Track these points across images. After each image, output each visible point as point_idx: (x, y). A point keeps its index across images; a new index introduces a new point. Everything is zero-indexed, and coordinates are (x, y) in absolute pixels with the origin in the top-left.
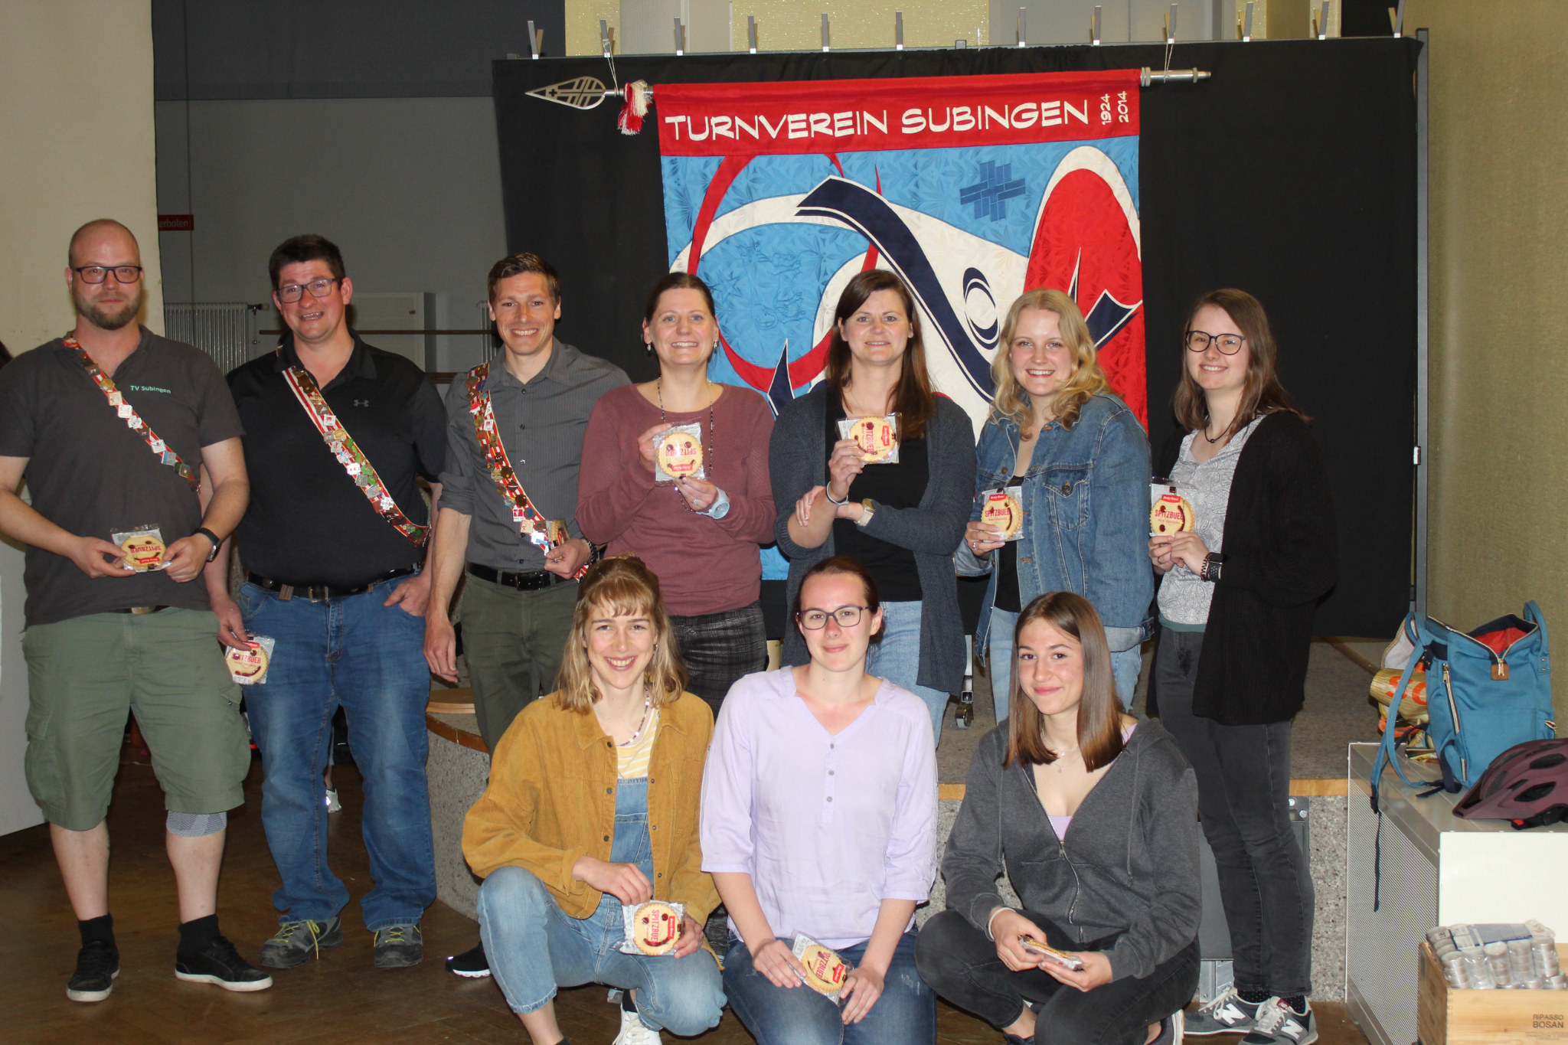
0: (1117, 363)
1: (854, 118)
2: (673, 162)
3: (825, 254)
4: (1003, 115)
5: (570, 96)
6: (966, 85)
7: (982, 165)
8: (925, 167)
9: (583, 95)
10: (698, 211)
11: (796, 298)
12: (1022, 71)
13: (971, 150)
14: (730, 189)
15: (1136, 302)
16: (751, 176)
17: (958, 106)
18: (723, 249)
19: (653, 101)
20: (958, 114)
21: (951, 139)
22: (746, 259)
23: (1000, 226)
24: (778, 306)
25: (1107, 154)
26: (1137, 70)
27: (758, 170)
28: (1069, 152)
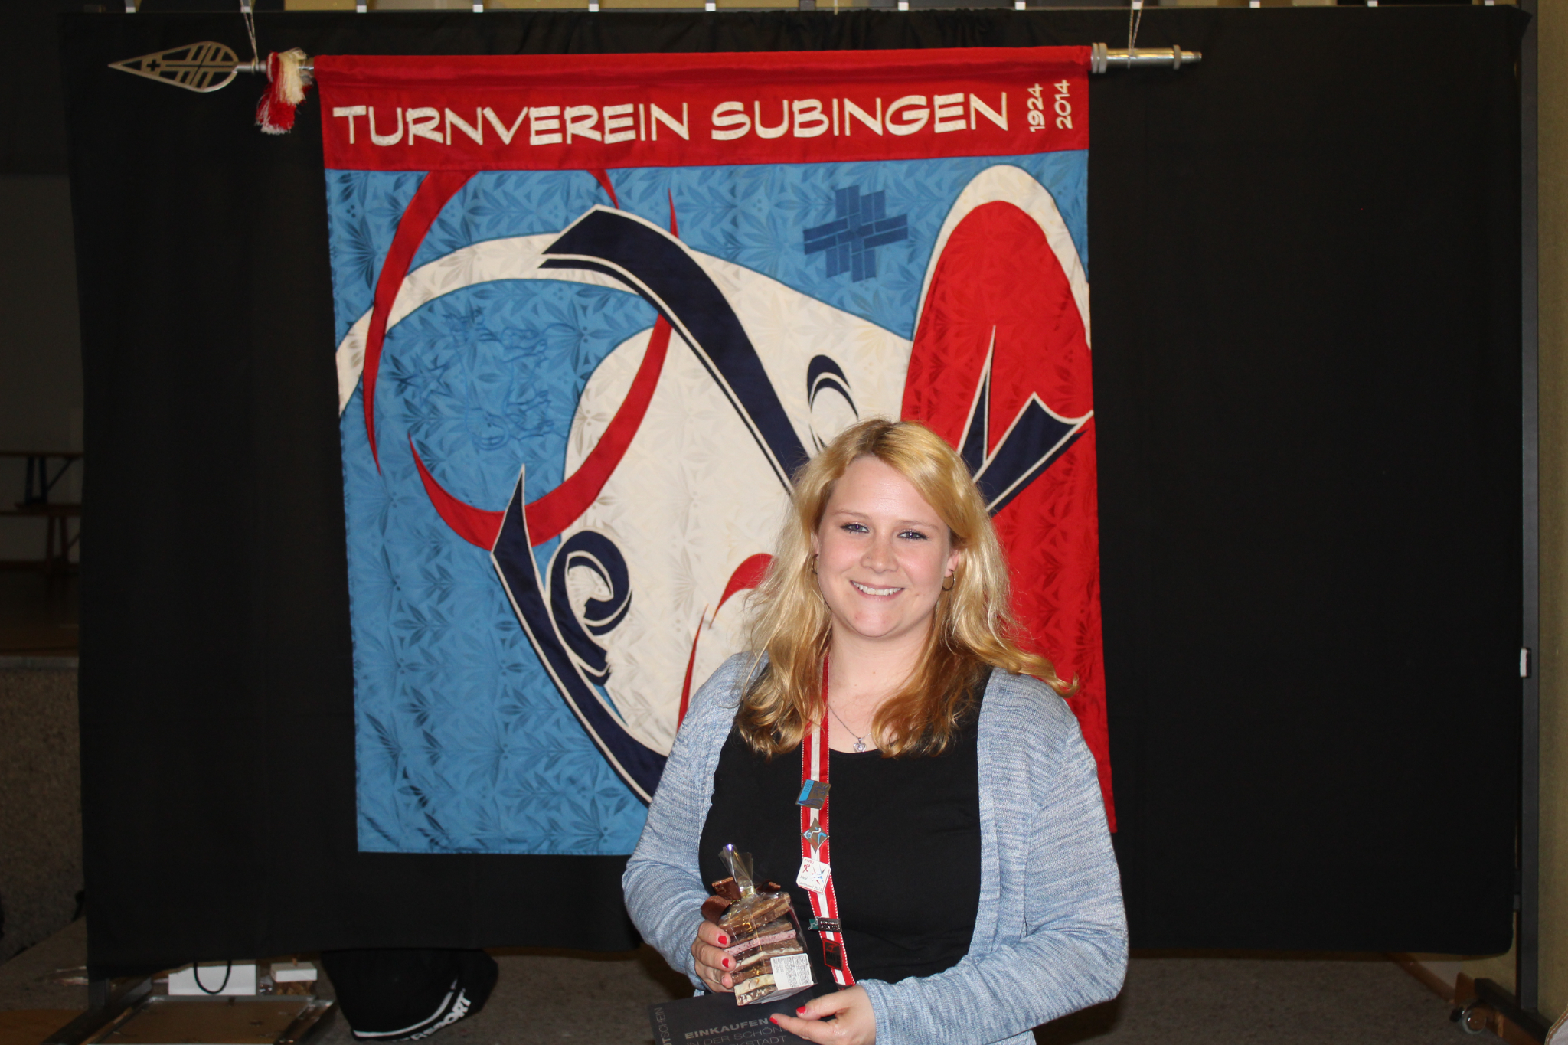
0: (1052, 511)
1: (635, 115)
2: (344, 179)
3: (585, 329)
4: (872, 114)
5: (181, 72)
7: (840, 193)
8: (747, 194)
9: (202, 70)
10: (384, 258)
11: (539, 399)
12: (903, 46)
13: (822, 169)
14: (435, 225)
15: (1083, 414)
16: (470, 203)
17: (800, 99)
18: (423, 321)
19: (314, 81)
20: (803, 111)
21: (790, 150)
22: (459, 336)
23: (867, 289)
24: (509, 411)
25: (1038, 177)
26: (1085, 48)
27: (481, 195)
28: (976, 173)
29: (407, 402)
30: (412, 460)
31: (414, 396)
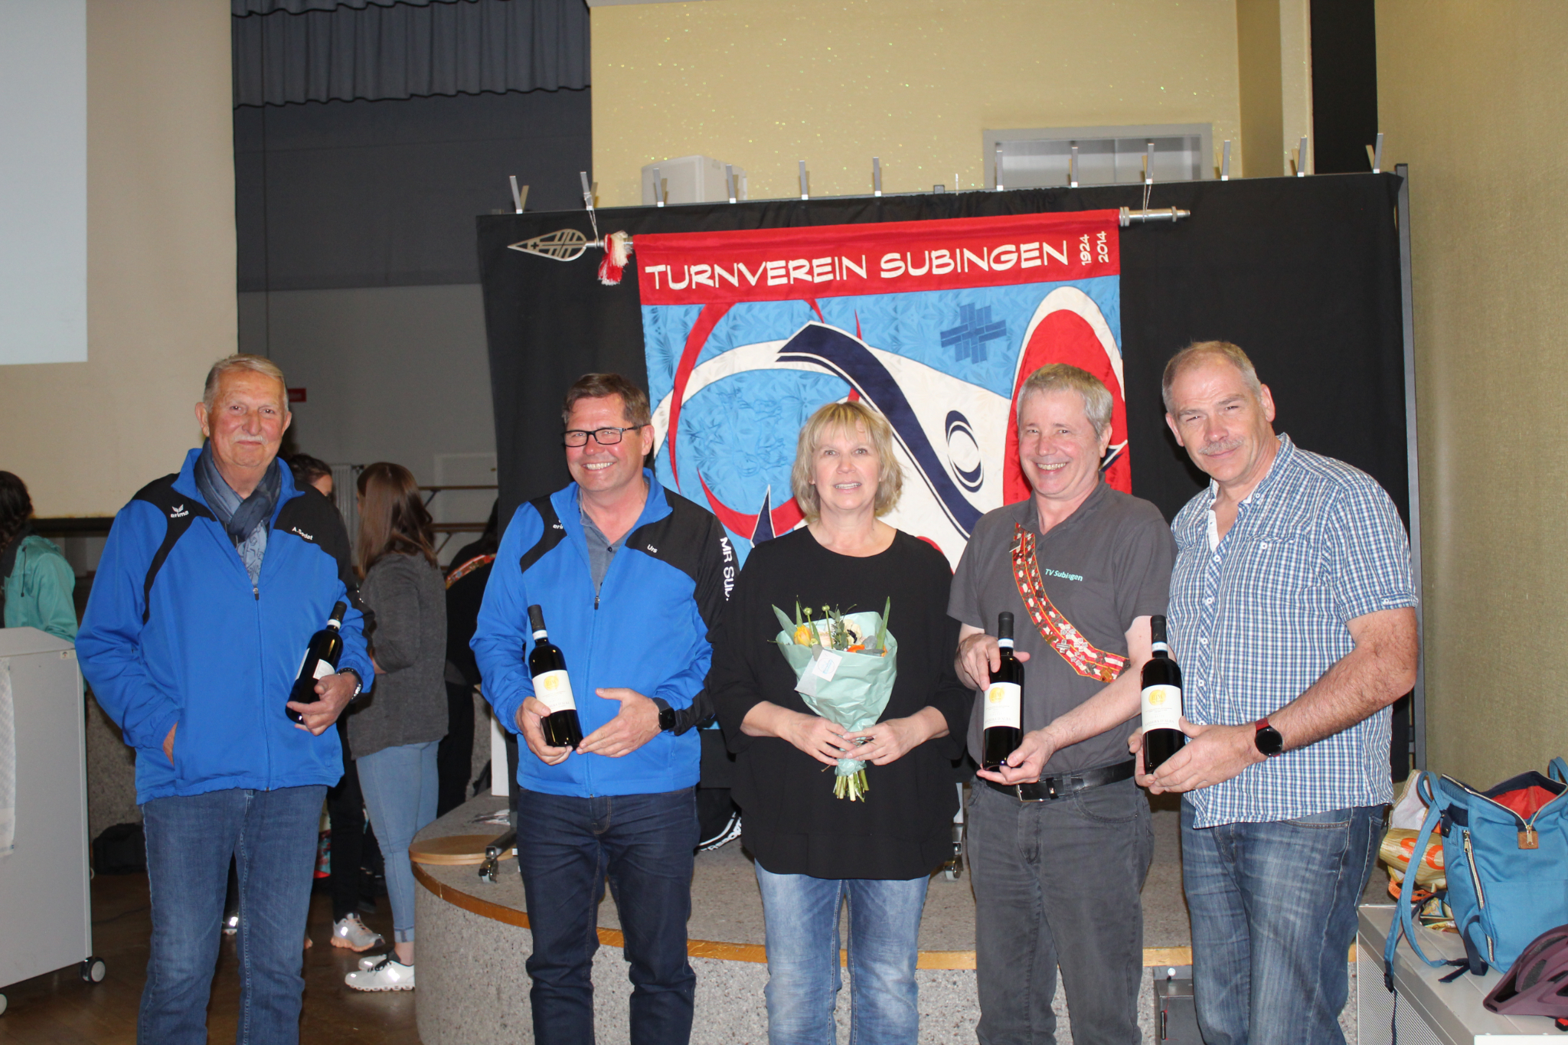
1: (833, 264)
2: (653, 311)
3: (805, 399)
4: (982, 257)
5: (552, 249)
6: (944, 228)
7: (963, 308)
8: (905, 311)
9: (564, 247)
10: (679, 359)
11: (778, 444)
12: (1000, 214)
13: (951, 293)
14: (710, 337)
15: (1121, 443)
16: (731, 323)
17: (936, 250)
18: (704, 397)
19: (634, 251)
20: (937, 258)
21: (931, 282)
22: (727, 406)
23: (982, 368)
24: (759, 452)
25: (1088, 294)
26: (1115, 210)
27: (738, 318)
28: (1049, 293)
29: (696, 448)
30: (700, 485)
31: (700, 445)
